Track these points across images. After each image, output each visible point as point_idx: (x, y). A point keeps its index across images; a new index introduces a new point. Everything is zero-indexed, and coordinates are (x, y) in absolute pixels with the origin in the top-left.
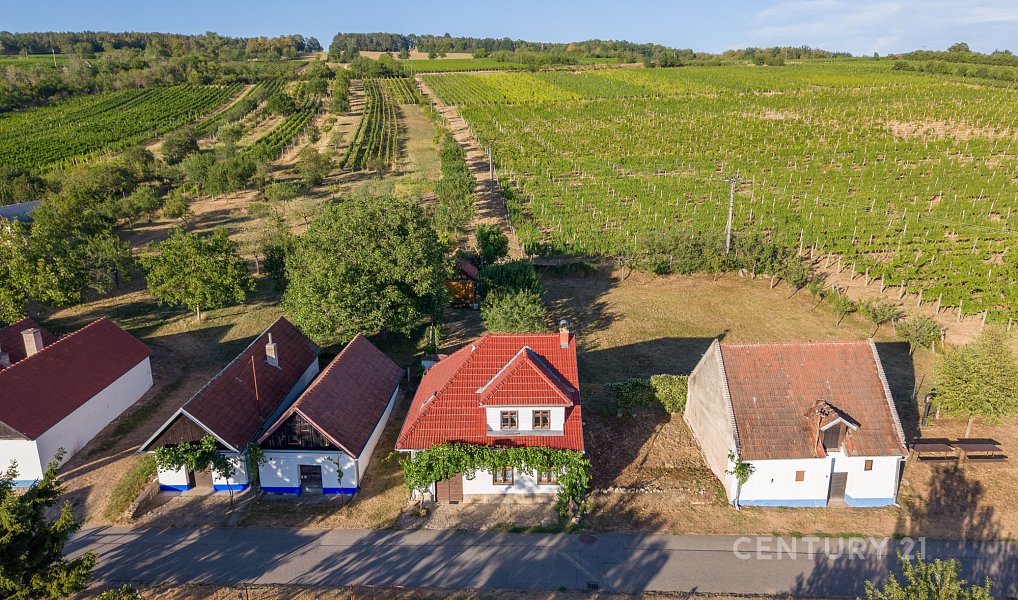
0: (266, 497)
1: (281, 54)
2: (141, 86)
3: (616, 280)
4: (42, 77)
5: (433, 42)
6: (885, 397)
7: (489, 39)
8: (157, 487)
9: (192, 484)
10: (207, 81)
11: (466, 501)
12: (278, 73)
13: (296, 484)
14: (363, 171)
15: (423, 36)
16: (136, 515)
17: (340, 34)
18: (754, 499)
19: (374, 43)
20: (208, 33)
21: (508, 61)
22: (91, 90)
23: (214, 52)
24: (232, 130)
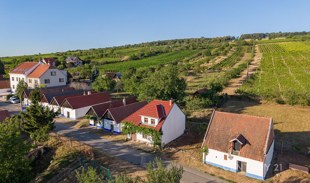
0: (104, 130)
1: (221, 41)
2: (178, 51)
3: (261, 103)
4: (158, 50)
5: (274, 35)
6: (266, 138)
7: (296, 32)
8: (89, 124)
9: (95, 125)
10: (194, 49)
11: (137, 141)
12: (214, 46)
13: (109, 129)
14: (215, 70)
15: (271, 33)
16: (80, 127)
17: (243, 35)
18: (211, 162)
19: (253, 37)
20: (202, 37)
21: (297, 38)
22: (167, 52)
23: (202, 42)
24: (186, 60)
